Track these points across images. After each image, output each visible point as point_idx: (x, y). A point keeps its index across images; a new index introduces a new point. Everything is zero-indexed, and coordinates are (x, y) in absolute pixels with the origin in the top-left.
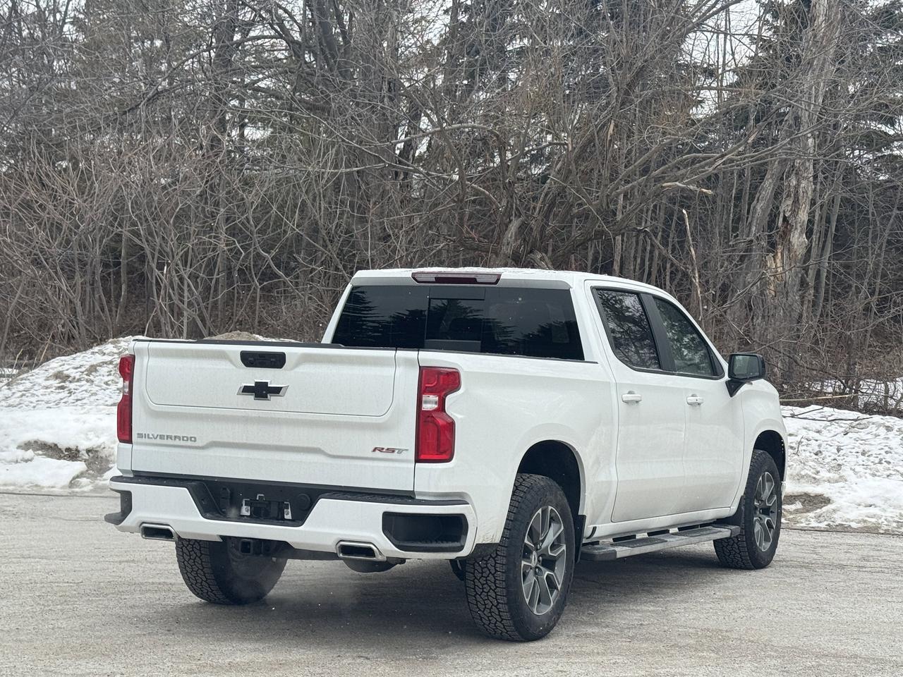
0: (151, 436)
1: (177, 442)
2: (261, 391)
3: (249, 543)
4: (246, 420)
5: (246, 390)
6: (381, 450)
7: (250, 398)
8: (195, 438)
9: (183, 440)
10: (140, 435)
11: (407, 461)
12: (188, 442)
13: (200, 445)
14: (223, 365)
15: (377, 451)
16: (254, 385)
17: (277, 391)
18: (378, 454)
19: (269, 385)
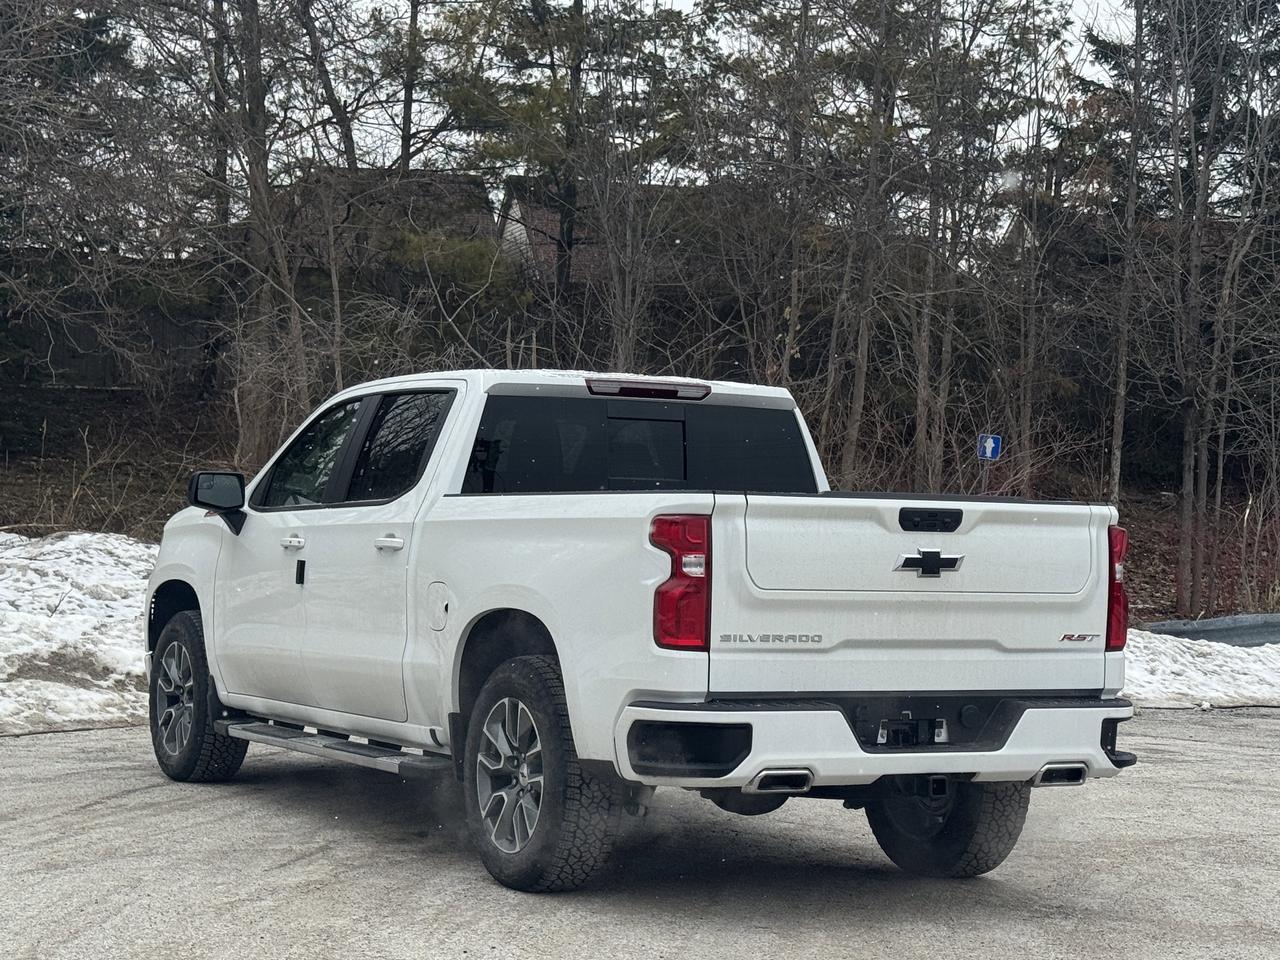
0: (745, 638)
1: (791, 644)
2: (930, 565)
3: (944, 780)
4: (901, 607)
5: (909, 563)
6: (1069, 638)
7: (912, 575)
8: (820, 636)
9: (800, 641)
10: (726, 638)
11: (1096, 651)
12: (811, 645)
13: (828, 646)
14: (869, 529)
15: (1065, 640)
16: (919, 556)
17: (951, 564)
18: (1067, 644)
19: (942, 556)
